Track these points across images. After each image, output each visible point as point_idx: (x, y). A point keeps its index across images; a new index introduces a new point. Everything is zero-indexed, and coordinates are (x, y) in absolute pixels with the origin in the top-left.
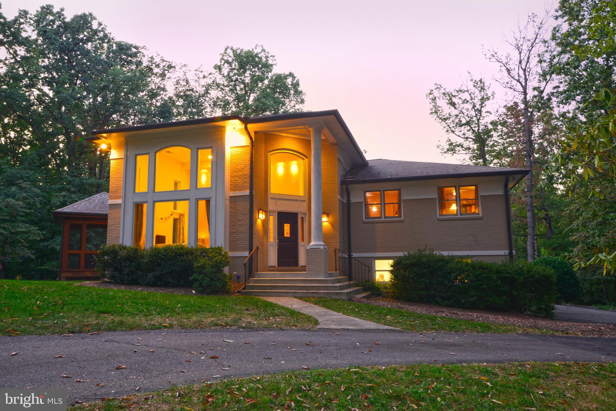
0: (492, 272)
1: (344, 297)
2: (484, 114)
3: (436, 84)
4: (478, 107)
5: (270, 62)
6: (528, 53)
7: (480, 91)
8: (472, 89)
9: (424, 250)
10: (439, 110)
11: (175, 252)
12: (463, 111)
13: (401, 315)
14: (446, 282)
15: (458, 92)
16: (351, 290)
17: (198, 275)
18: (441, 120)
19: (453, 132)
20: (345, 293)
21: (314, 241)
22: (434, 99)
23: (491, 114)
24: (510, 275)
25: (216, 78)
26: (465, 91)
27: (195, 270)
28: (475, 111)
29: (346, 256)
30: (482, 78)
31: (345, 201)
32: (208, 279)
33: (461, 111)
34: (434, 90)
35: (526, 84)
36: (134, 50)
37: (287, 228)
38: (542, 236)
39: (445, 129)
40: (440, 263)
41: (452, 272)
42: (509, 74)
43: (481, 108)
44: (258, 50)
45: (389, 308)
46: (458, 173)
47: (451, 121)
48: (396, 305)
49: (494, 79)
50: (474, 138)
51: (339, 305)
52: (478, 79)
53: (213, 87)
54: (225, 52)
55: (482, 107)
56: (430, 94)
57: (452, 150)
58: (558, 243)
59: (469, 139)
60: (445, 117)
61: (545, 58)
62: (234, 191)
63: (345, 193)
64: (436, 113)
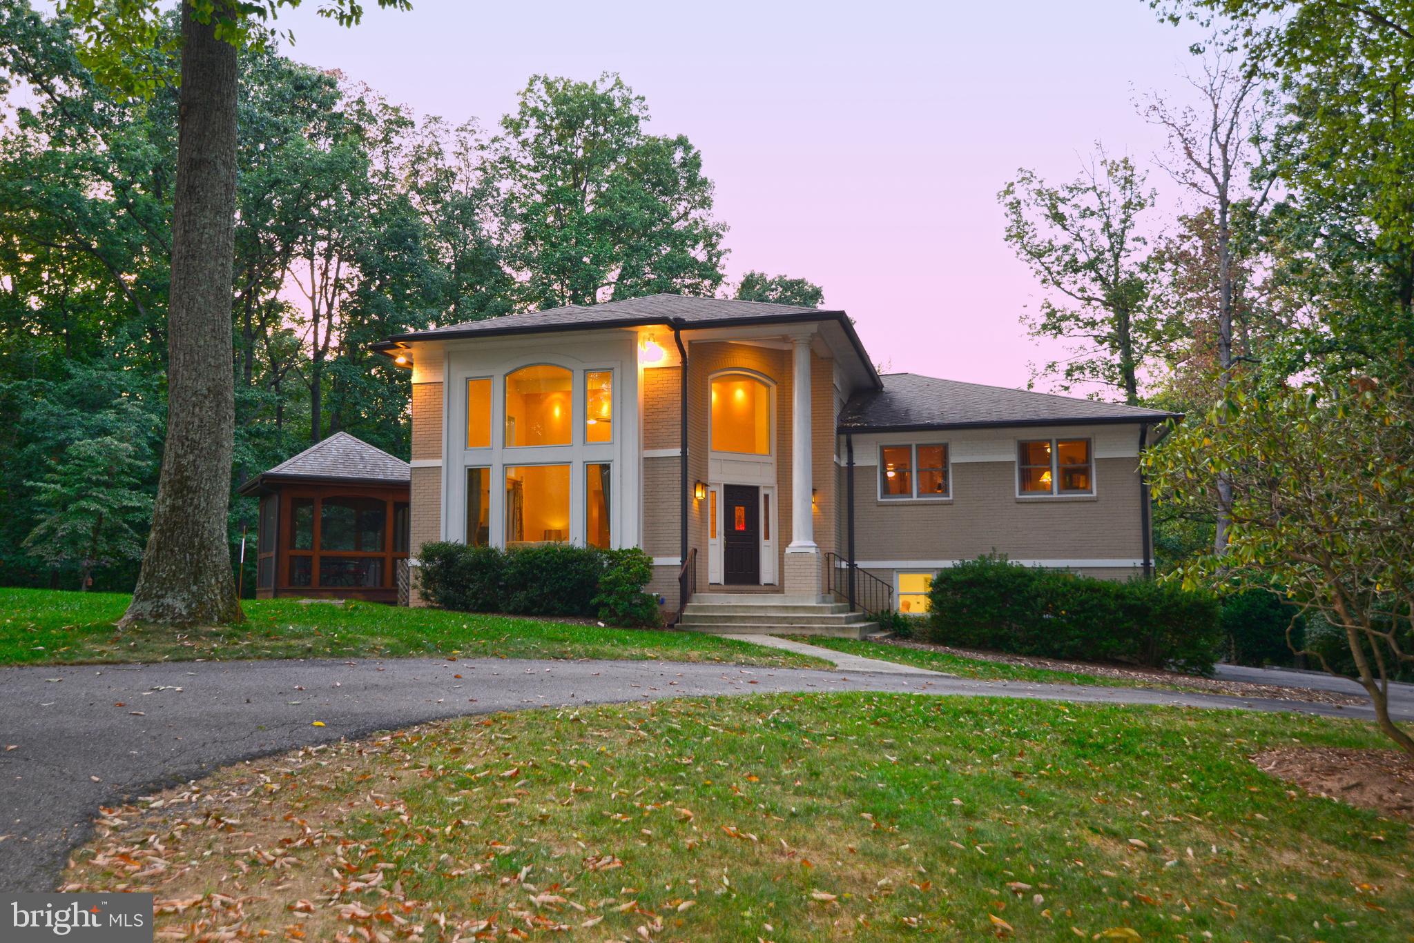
0: (1109, 597)
2: (1129, 244)
3: (1021, 170)
4: (1117, 226)
5: (634, 111)
6: (1233, 109)
7: (1124, 188)
8: (1104, 182)
9: (991, 556)
10: (1027, 232)
11: (564, 558)
12: (1082, 234)
14: (1028, 613)
15: (1071, 190)
16: (861, 625)
17: (607, 596)
18: (1029, 256)
19: (1058, 284)
20: (853, 629)
21: (799, 540)
22: (1015, 206)
23: (1145, 243)
25: (507, 149)
26: (1088, 188)
27: (602, 587)
28: (1110, 236)
29: (846, 566)
30: (1129, 156)
31: (844, 463)
32: (625, 604)
33: (1078, 235)
34: (1015, 183)
37: (740, 512)
39: (1040, 278)
40: (1019, 581)
41: (1039, 595)
42: (1189, 155)
43: (1124, 230)
44: (607, 83)
47: (1053, 258)
49: (1155, 160)
50: (1104, 299)
52: (1119, 159)
53: (502, 172)
54: (528, 89)
55: (1125, 227)
56: (1007, 192)
57: (1054, 328)
59: (1093, 302)
60: (1041, 248)
62: (653, 448)
63: (844, 450)
64: (1020, 236)
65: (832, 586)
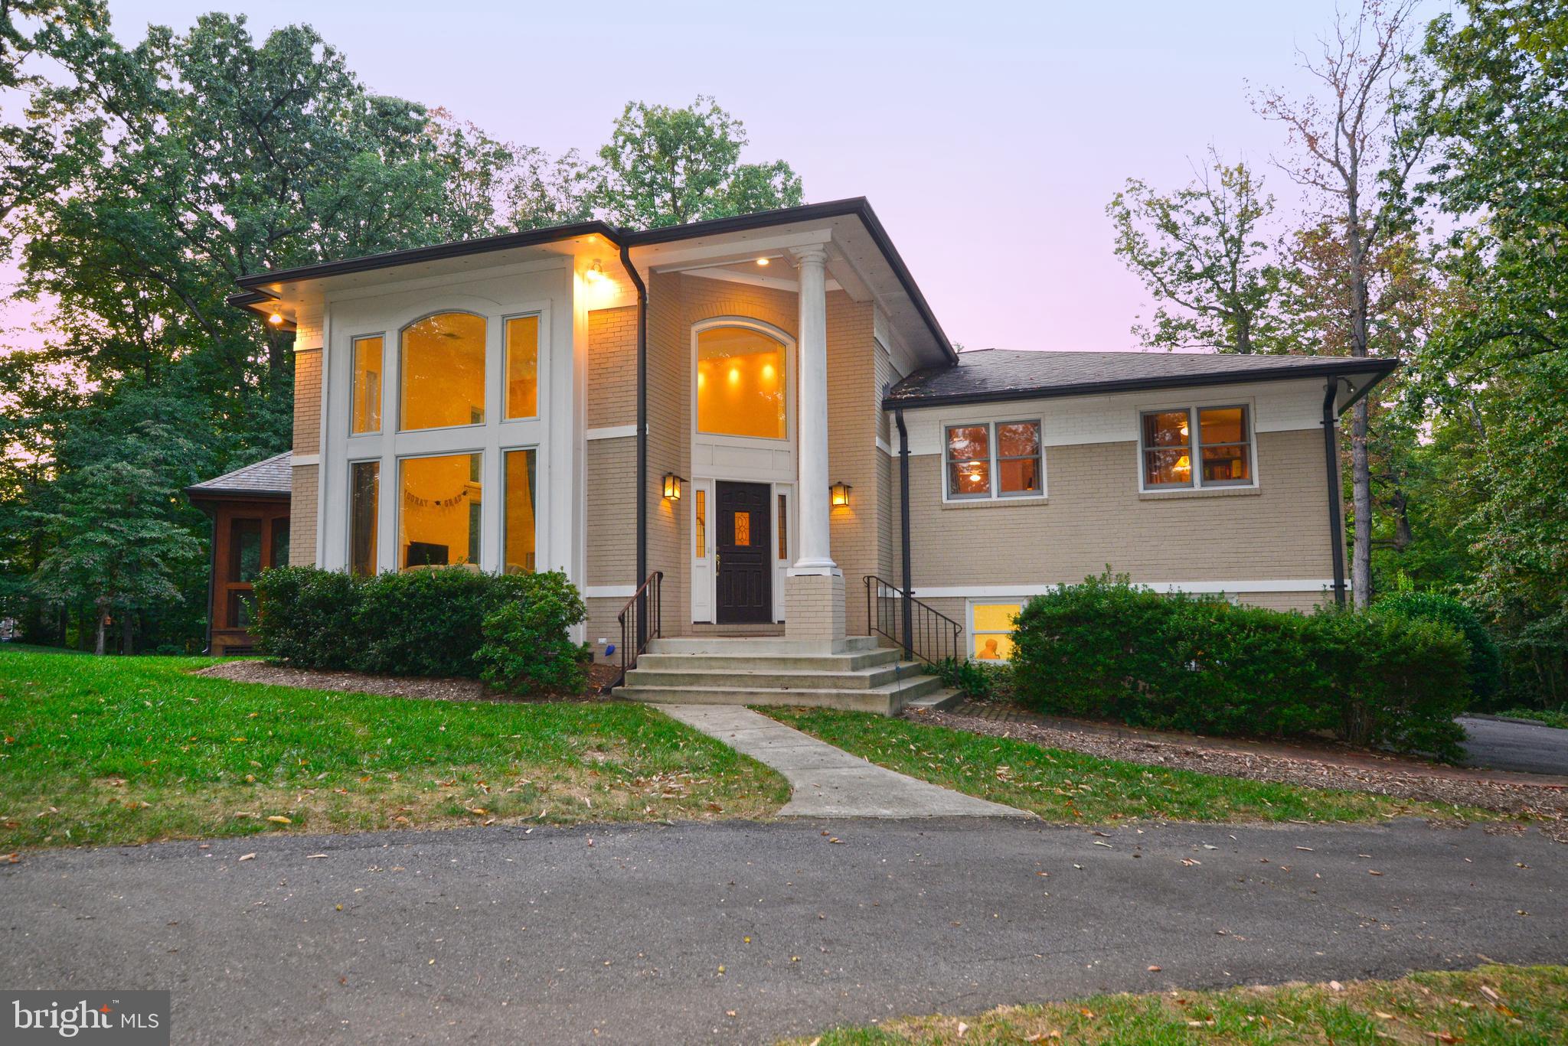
0: (1292, 637)
1: (883, 708)
2: (1247, 249)
3: (1130, 180)
4: (1234, 232)
5: (733, 138)
6: (1361, 95)
7: (1239, 194)
8: (1218, 189)
9: (1104, 578)
10: (1138, 244)
11: (437, 588)
12: (1196, 242)
13: (1038, 764)
14: (1164, 665)
15: (1184, 196)
16: (904, 686)
17: (494, 647)
18: (1141, 267)
19: (1171, 294)
20: (884, 696)
21: (807, 556)
22: (1125, 217)
23: (1265, 248)
24: (1342, 647)
25: (605, 178)
26: (1202, 195)
27: (486, 633)
28: (1226, 242)
29: (897, 595)
30: (1244, 163)
31: (895, 452)
32: (520, 659)
33: (1192, 243)
34: (1125, 194)
35: (1355, 172)
36: (413, 115)
37: (742, 521)
38: (1383, 543)
39: (1152, 290)
40: (1148, 615)
41: (1180, 637)
42: (1313, 149)
43: (1241, 235)
44: (704, 109)
45: (1004, 740)
46: (1197, 372)
47: (1166, 268)
48: (1023, 730)
49: (1272, 162)
50: (1222, 308)
51: (866, 731)
52: (1233, 166)
53: (599, 201)
54: (625, 116)
55: (1242, 232)
56: (1116, 203)
57: (1169, 339)
58: (1423, 559)
59: (1210, 311)
60: (1152, 259)
61: (1407, 101)
62: (600, 425)
63: (895, 433)
64: (1130, 249)
65: (874, 624)
